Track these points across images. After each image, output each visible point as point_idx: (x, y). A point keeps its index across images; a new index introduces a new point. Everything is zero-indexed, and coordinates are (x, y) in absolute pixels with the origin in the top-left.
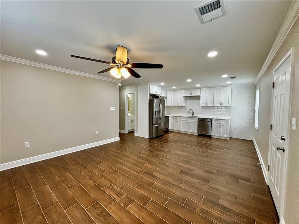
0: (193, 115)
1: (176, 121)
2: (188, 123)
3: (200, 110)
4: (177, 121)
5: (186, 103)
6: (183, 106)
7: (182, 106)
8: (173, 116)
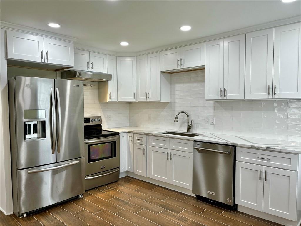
0: (189, 128)
1: (140, 147)
2: (169, 156)
3: (210, 113)
4: (142, 147)
5: (172, 93)
6: (163, 100)
7: (159, 102)
8: (132, 132)
